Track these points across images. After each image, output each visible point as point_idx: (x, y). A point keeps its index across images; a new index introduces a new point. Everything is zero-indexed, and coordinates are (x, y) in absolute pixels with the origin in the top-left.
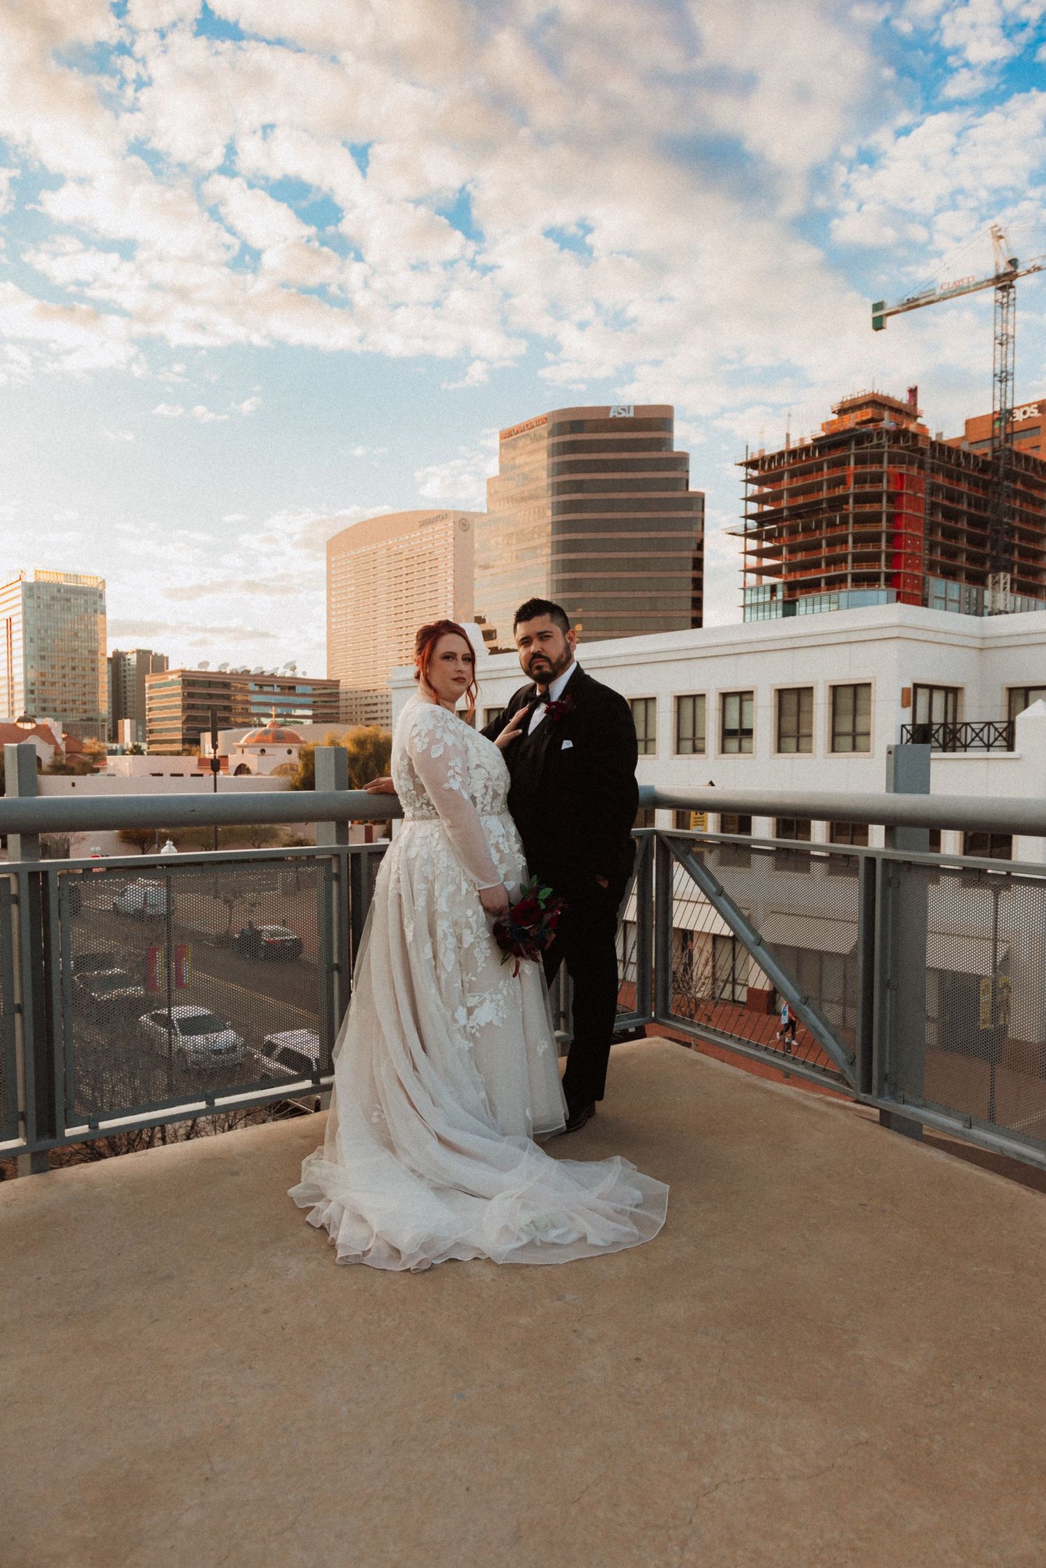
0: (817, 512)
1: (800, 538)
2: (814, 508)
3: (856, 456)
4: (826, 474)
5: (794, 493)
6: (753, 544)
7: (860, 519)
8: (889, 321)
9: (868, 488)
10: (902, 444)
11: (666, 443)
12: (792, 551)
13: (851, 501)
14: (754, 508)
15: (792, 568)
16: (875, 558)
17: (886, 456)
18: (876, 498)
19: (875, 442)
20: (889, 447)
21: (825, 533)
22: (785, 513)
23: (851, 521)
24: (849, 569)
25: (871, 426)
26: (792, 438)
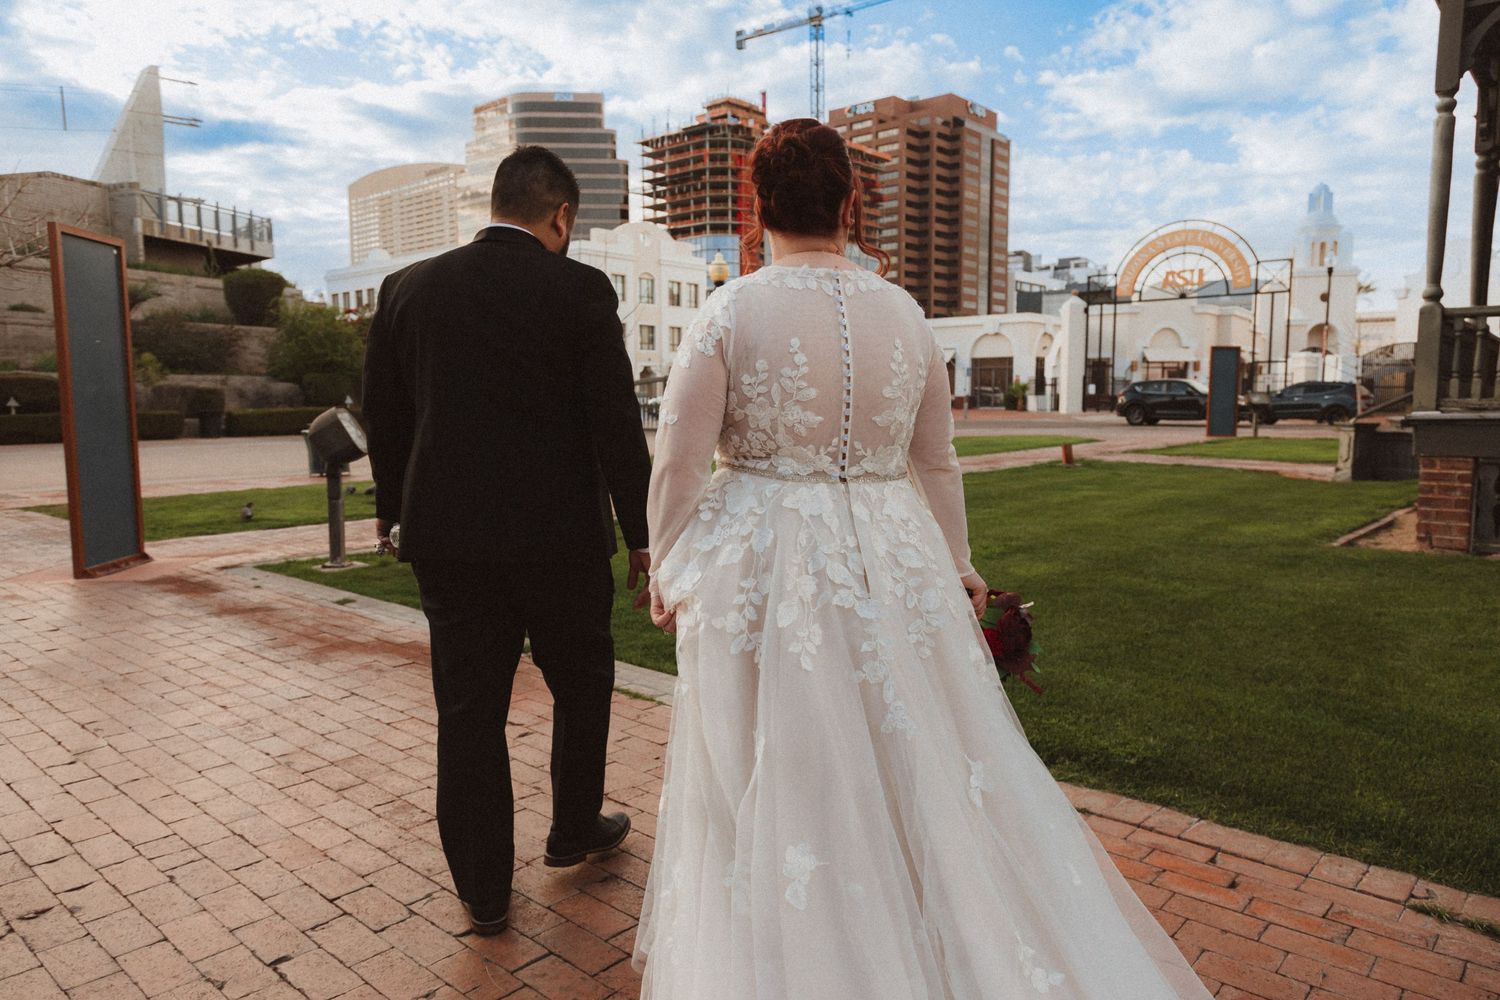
0: (688, 180)
1: (679, 198)
2: (684, 178)
3: (710, 141)
4: (692, 153)
5: (673, 165)
6: (650, 201)
7: (715, 186)
8: (748, 43)
9: (718, 165)
10: (740, 134)
11: (598, 123)
12: (674, 206)
13: (708, 173)
14: (650, 175)
15: (674, 219)
16: (724, 214)
17: (730, 144)
18: (723, 172)
19: (722, 132)
20: (732, 136)
21: (693, 195)
22: (667, 180)
23: (708, 188)
24: (707, 221)
25: (720, 122)
26: (671, 126)
